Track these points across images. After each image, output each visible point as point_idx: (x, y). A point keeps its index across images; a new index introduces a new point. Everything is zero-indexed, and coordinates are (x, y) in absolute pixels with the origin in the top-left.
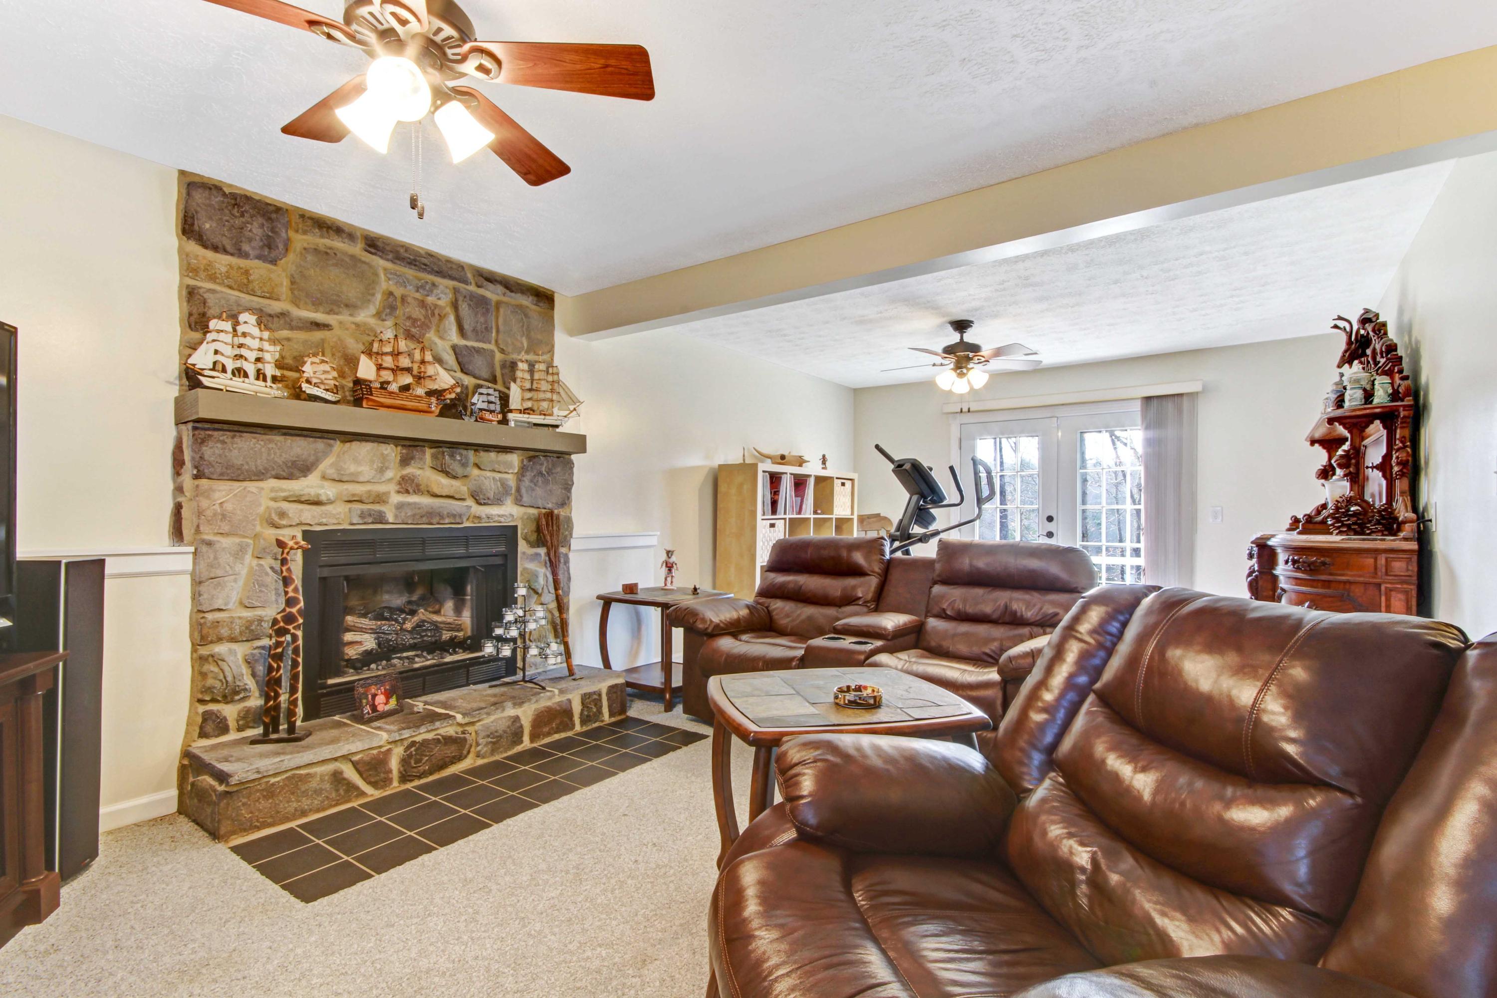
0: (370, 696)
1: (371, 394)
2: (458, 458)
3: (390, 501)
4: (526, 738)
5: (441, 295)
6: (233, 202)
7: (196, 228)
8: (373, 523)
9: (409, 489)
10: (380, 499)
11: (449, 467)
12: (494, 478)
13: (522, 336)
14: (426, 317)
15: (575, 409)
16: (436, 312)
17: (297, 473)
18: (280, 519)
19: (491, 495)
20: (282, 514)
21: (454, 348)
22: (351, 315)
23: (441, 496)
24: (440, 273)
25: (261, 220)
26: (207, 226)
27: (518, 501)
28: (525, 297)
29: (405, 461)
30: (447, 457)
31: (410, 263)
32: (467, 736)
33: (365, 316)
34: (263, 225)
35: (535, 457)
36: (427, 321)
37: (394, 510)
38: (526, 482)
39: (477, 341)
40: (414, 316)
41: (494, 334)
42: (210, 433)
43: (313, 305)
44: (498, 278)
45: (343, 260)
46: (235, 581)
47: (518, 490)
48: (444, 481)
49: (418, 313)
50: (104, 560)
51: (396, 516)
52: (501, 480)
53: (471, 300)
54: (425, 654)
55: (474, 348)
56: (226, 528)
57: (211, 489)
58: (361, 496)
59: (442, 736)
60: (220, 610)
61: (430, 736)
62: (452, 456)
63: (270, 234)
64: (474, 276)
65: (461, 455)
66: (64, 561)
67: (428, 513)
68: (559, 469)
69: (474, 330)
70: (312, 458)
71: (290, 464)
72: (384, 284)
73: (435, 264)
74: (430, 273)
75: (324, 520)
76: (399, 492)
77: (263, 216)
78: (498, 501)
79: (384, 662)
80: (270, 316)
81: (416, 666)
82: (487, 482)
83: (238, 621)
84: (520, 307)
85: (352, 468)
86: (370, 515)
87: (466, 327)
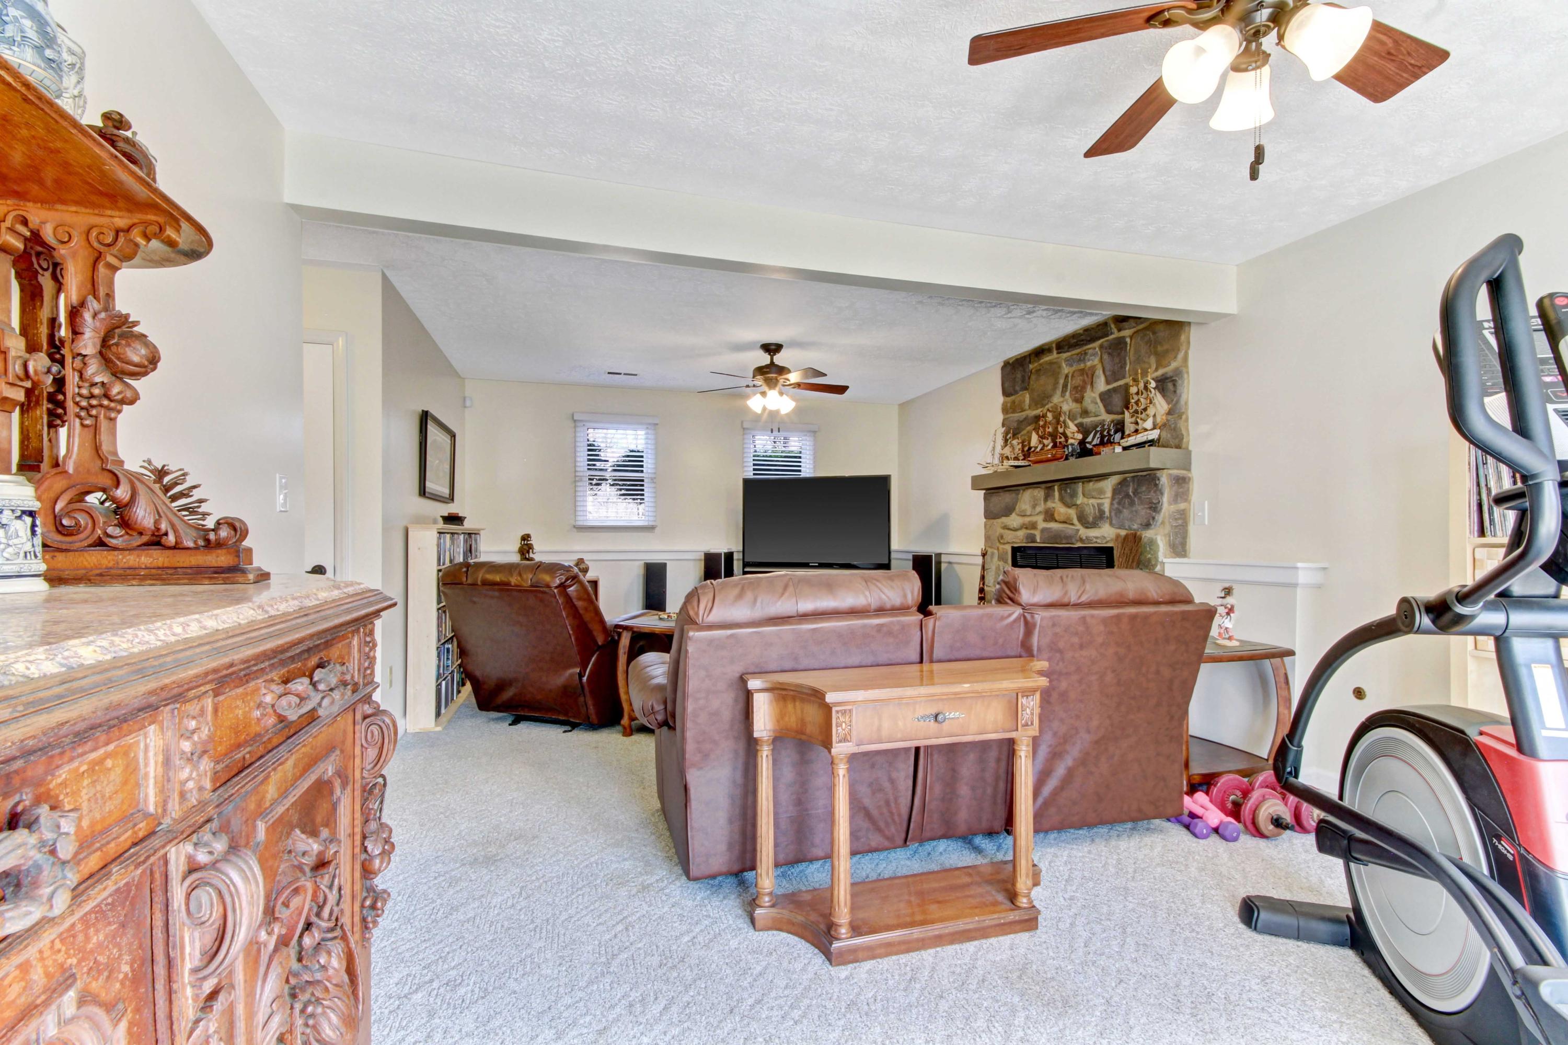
1: (1029, 457)
2: (1071, 490)
3: (1038, 527)
5: (1092, 357)
6: (1013, 365)
7: (1005, 388)
8: (1031, 542)
9: (1047, 517)
10: (1033, 526)
11: (1066, 498)
12: (1094, 504)
13: (1149, 356)
16: (1090, 373)
17: (1009, 513)
18: (1004, 539)
19: (1092, 519)
20: (1003, 536)
21: (1102, 396)
22: (1050, 402)
23: (1063, 522)
24: (1093, 339)
25: (1020, 368)
26: (1007, 385)
27: (1112, 522)
29: (1047, 498)
30: (1065, 491)
31: (1076, 345)
33: (1057, 399)
34: (1021, 371)
35: (1125, 479)
36: (1085, 383)
37: (1040, 533)
38: (1117, 504)
39: (1114, 382)
40: (1078, 383)
41: (1128, 367)
42: (988, 495)
43: (1036, 405)
45: (1047, 368)
47: (1111, 512)
48: (1064, 509)
49: (1079, 380)
51: (1041, 538)
52: (1098, 505)
53: (1112, 347)
55: (1112, 389)
56: (990, 544)
57: (986, 524)
58: (1028, 524)
60: (988, 586)
62: (1068, 489)
63: (1023, 373)
64: (1113, 325)
67: (1055, 535)
69: (1115, 372)
70: (1012, 503)
71: (1006, 508)
72: (1066, 369)
73: (1089, 334)
74: (1087, 343)
76: (1043, 520)
77: (1021, 365)
80: (1021, 422)
82: (1089, 508)
84: (1149, 327)
85: (1025, 506)
87: (1109, 373)
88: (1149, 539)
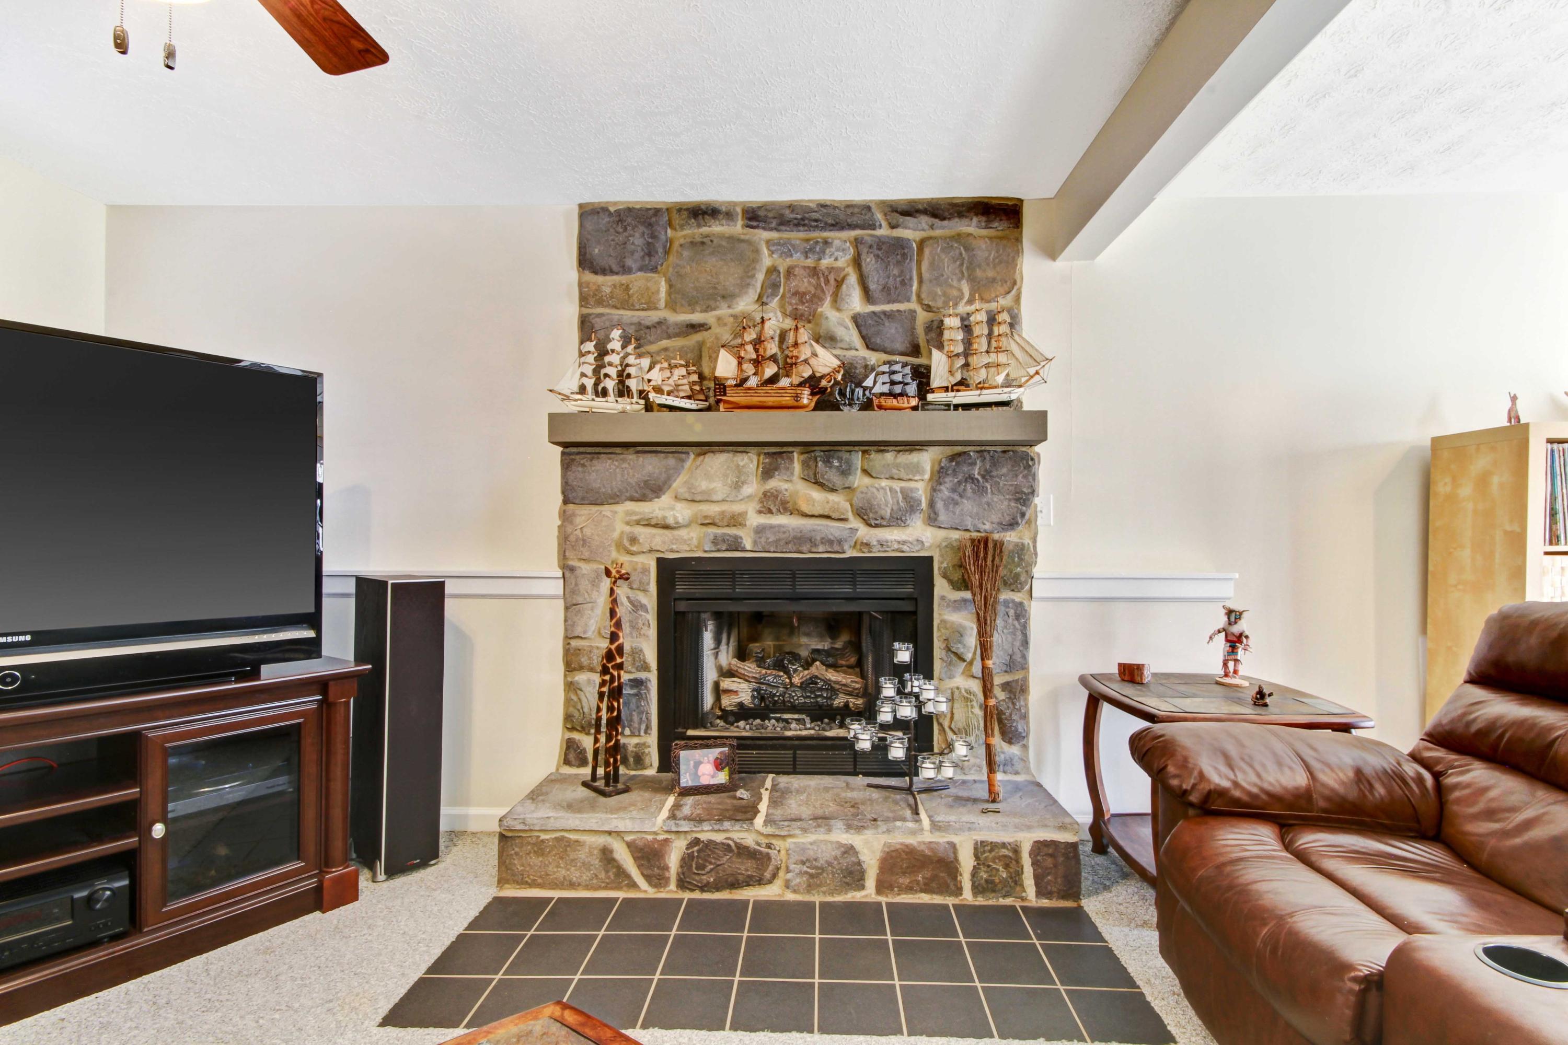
0: (692, 763)
1: (725, 395)
2: (836, 463)
3: (748, 523)
4: (871, 883)
5: (836, 254)
6: (617, 219)
7: (588, 256)
8: (727, 550)
9: (772, 507)
10: (736, 521)
11: (823, 476)
12: (891, 489)
13: (960, 280)
14: (818, 286)
15: (1037, 373)
16: (832, 278)
17: (651, 495)
18: (631, 544)
19: (887, 512)
20: (633, 540)
21: (857, 320)
22: (729, 307)
23: (813, 516)
24: (838, 225)
25: (641, 229)
26: (596, 251)
27: (932, 520)
28: (965, 221)
29: (767, 473)
30: (820, 464)
31: (797, 225)
32: (773, 853)
33: (746, 304)
34: (643, 233)
35: (960, 454)
36: (819, 292)
37: (752, 534)
38: (945, 491)
39: (889, 302)
40: (802, 290)
41: (915, 287)
42: (573, 457)
43: (689, 305)
44: (920, 207)
45: (720, 246)
46: (592, 609)
47: (932, 504)
48: (817, 495)
49: (805, 284)
50: (443, 583)
51: (755, 543)
52: (903, 490)
53: (879, 249)
54: (808, 720)
55: (884, 313)
56: (586, 554)
57: (574, 515)
58: (714, 518)
59: (736, 843)
60: (581, 638)
61: (719, 838)
62: (827, 462)
63: (650, 240)
64: (885, 215)
65: (840, 459)
66: (390, 582)
67: (795, 537)
68: (1004, 470)
69: (886, 289)
70: (664, 476)
71: (642, 485)
72: (767, 261)
73: (828, 215)
74: (823, 229)
75: (674, 547)
76: (760, 512)
77: (643, 223)
78: (897, 520)
79: (758, 721)
80: (648, 328)
81: (789, 733)
82: (880, 495)
83: (595, 651)
84: (958, 237)
85: (704, 485)
86: (724, 541)
87: (872, 286)
88: (1017, 545)
